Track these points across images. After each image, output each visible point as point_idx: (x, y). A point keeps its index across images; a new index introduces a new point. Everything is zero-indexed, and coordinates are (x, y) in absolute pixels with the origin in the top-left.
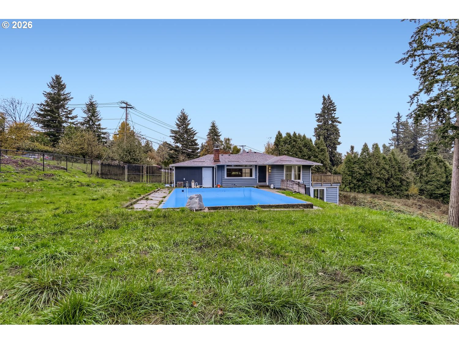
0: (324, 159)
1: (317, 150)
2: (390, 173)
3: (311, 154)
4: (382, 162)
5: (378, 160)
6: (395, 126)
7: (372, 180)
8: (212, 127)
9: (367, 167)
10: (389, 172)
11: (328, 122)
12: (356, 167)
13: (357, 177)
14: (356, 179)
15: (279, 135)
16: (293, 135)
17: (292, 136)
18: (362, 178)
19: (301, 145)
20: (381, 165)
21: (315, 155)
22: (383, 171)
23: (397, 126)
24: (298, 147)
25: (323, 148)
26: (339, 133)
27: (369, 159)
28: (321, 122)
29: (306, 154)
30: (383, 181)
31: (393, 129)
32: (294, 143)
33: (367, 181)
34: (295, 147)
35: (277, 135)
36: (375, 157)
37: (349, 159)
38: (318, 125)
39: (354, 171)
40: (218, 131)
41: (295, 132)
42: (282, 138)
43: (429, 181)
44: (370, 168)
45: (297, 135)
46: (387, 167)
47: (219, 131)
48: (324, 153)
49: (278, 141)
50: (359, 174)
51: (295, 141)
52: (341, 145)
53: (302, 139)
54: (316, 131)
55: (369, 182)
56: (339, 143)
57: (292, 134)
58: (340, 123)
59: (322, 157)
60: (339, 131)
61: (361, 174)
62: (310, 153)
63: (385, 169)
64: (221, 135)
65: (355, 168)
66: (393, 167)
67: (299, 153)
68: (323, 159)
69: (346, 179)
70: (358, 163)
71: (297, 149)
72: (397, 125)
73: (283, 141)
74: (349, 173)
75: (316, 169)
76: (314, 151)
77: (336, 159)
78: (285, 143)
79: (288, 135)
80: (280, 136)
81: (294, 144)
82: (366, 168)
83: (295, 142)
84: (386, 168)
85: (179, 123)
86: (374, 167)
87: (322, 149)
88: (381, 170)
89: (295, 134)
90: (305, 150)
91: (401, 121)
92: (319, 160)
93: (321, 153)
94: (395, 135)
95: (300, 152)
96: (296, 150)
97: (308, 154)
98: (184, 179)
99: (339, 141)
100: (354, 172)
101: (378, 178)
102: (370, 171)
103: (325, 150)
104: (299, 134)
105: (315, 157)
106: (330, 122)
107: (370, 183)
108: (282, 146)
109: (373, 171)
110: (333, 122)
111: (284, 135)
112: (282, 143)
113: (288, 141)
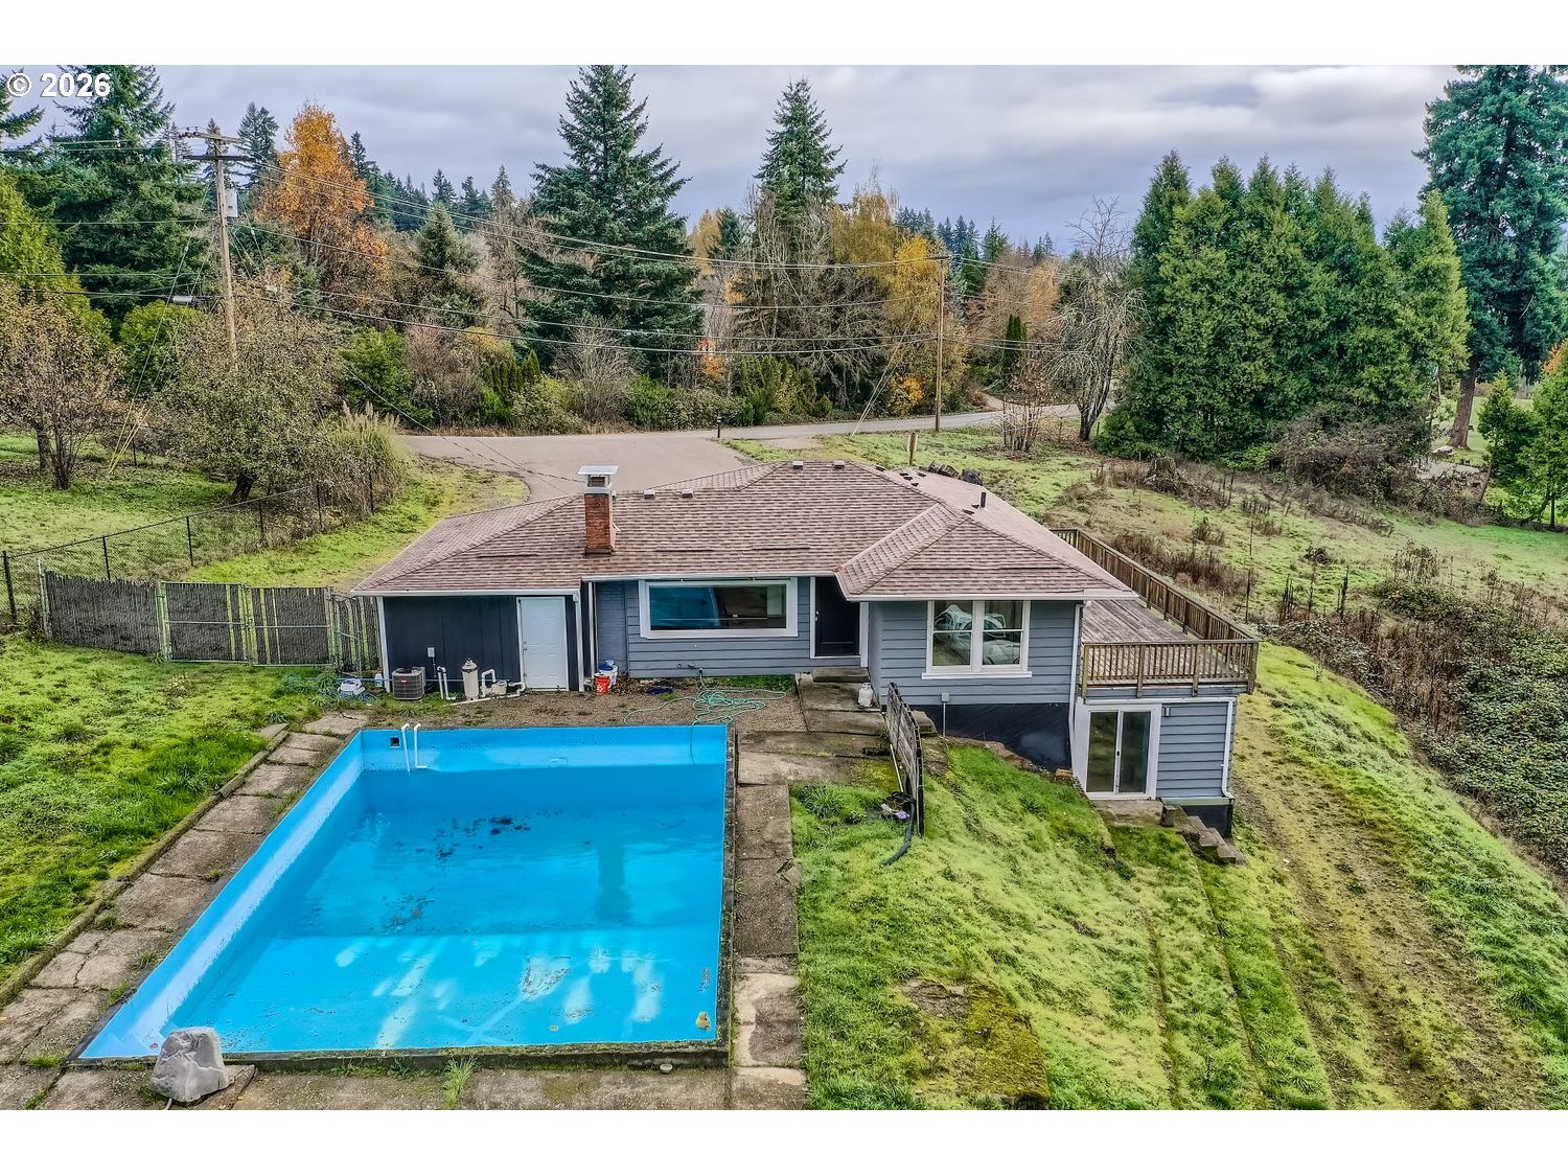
0: (1430, 336)
1: (1393, 276)
3: (1356, 304)
15: (1172, 178)
16: (1253, 185)
17: (1246, 186)
19: (1294, 250)
21: (1378, 310)
24: (1273, 263)
25: (1435, 261)
29: (1318, 300)
32: (1253, 236)
34: (1258, 261)
35: (1156, 187)
38: (1453, 89)
40: (822, 144)
41: (1263, 168)
42: (1182, 202)
45: (1281, 180)
47: (830, 143)
48: (1435, 294)
49: (1161, 218)
51: (1259, 223)
53: (1308, 206)
57: (1246, 176)
59: (1421, 320)
62: (1347, 295)
64: (839, 169)
67: (1277, 298)
68: (1428, 330)
71: (1268, 271)
73: (1187, 224)
76: (1374, 282)
78: (1198, 231)
79: (1226, 181)
80: (1177, 187)
81: (1249, 244)
83: (1263, 228)
87: (1426, 269)
89: (1263, 180)
90: (1320, 277)
92: (1398, 337)
93: (1418, 298)
95: (1289, 291)
96: (1263, 277)
97: (1332, 302)
98: (431, 652)
103: (1445, 279)
104: (1289, 179)
105: (1375, 324)
108: (1179, 254)
111: (1200, 182)
112: (1179, 239)
113: (1217, 225)
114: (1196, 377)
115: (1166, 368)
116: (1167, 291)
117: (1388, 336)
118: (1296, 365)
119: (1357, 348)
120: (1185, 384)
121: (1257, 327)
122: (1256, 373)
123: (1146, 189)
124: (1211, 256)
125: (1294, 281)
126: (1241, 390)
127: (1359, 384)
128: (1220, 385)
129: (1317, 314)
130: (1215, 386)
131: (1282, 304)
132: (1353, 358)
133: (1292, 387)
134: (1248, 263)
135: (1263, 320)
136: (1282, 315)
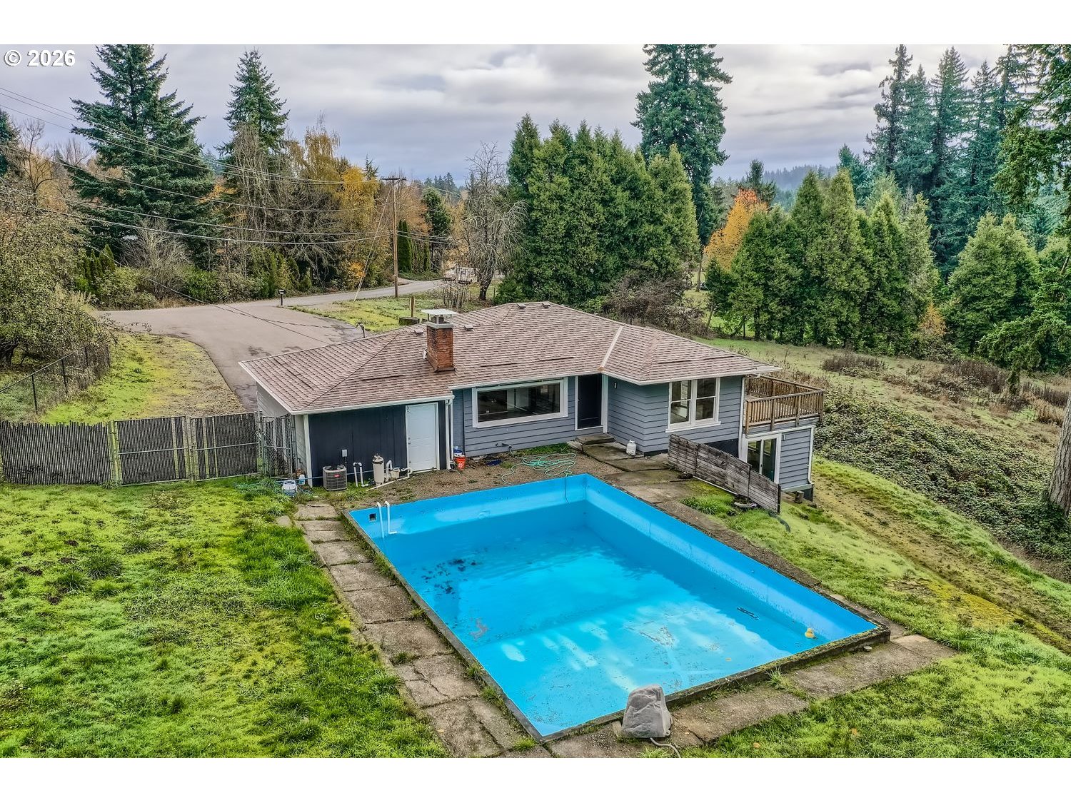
1: (659, 194)
2: (876, 274)
3: (641, 211)
4: (855, 237)
5: (845, 232)
6: (888, 92)
7: (823, 300)
8: (244, 79)
9: (811, 255)
10: (872, 272)
11: (687, 77)
12: (779, 255)
13: (780, 290)
14: (776, 295)
15: (527, 132)
16: (577, 137)
17: (574, 139)
18: (795, 292)
19: (606, 178)
20: (852, 248)
21: (652, 214)
22: (859, 271)
23: (894, 92)
24: (595, 186)
25: (679, 186)
26: (722, 118)
27: (820, 227)
28: (661, 72)
29: (622, 209)
30: (855, 302)
31: (882, 101)
32: (583, 169)
33: (810, 302)
34: (587, 184)
35: (519, 135)
36: (838, 221)
37: (758, 228)
38: (652, 86)
39: (772, 268)
40: (272, 98)
41: (583, 127)
42: (537, 146)
43: (974, 299)
44: (822, 259)
45: (592, 135)
46: (869, 255)
47: (278, 97)
48: (681, 205)
49: (525, 156)
50: (787, 277)
51: (584, 161)
52: (725, 162)
53: (608, 152)
54: (643, 108)
55: (814, 307)
56: (721, 158)
57: (574, 132)
58: (726, 79)
59: (676, 220)
60: (723, 113)
61: (792, 279)
62: (635, 205)
63: (863, 261)
64: (285, 116)
65: (776, 259)
66: (886, 256)
67: (599, 207)
68: (679, 226)
69: (746, 296)
70: (786, 240)
71: (593, 191)
72: (896, 89)
73: (543, 160)
74: (756, 276)
75: (655, 266)
76: (649, 198)
77: (707, 216)
78: (549, 163)
79: (559, 133)
80: (532, 136)
81: (581, 174)
82: (810, 259)
83: (587, 164)
84: (865, 258)
85: (111, 72)
86: (832, 256)
87: (675, 190)
88: (852, 267)
89: (583, 134)
91: (907, 78)
92: (665, 230)
93: (672, 207)
94: (884, 123)
95: (604, 203)
96: (590, 194)
97: (629, 209)
98: (345, 453)
99: (720, 150)
100: (773, 272)
101: (846, 295)
102: (821, 269)
103: (684, 196)
104: (597, 135)
105: (652, 223)
106: (694, 76)
107: (818, 310)
108: (540, 179)
109: (830, 269)
110: (703, 75)
111: (545, 135)
112: (540, 170)
113: (561, 161)
114: (556, 256)
115: (538, 252)
116: (535, 202)
117: (660, 230)
118: (610, 248)
119: (644, 237)
120: (549, 261)
121: (589, 225)
122: (591, 253)
123: (513, 137)
124: (560, 180)
125: (607, 197)
126: (582, 264)
127: (646, 259)
128: (570, 261)
129: (621, 216)
130: (567, 262)
131: (602, 211)
132: (642, 243)
133: (612, 261)
134: (581, 185)
135: (591, 220)
136: (602, 218)
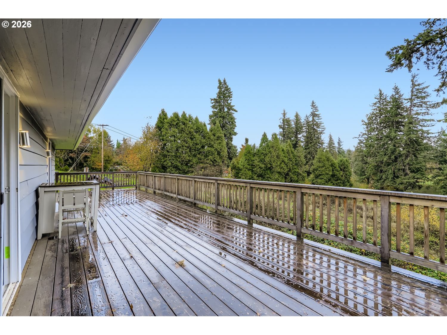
0: (221, 150)
1: (212, 137)
2: (289, 166)
3: (205, 143)
4: (281, 153)
5: (278, 152)
6: (282, 122)
7: (272, 175)
9: (267, 159)
10: (287, 166)
11: (224, 109)
12: (256, 160)
13: (257, 172)
14: (256, 174)
15: (163, 115)
16: (182, 116)
17: (180, 117)
18: (262, 173)
19: (192, 130)
20: (281, 157)
22: (283, 165)
23: (283, 122)
24: (188, 132)
25: (220, 135)
26: (235, 123)
27: (269, 151)
28: (216, 108)
29: (198, 142)
30: (283, 176)
31: (280, 124)
32: (183, 126)
33: (267, 176)
34: (184, 132)
35: (160, 115)
36: (275, 148)
37: (248, 150)
38: (213, 112)
39: (254, 164)
41: (184, 112)
42: (166, 119)
43: (320, 175)
44: (271, 161)
45: (187, 116)
46: (286, 160)
48: (220, 141)
49: (162, 122)
50: (259, 167)
51: (184, 124)
52: (237, 135)
53: (194, 121)
54: (210, 118)
55: (269, 178)
56: (235, 134)
57: (180, 115)
58: (236, 111)
59: (219, 146)
60: (235, 120)
61: (261, 168)
62: (204, 141)
63: (284, 162)
65: (255, 161)
66: (291, 161)
67: (189, 140)
68: (220, 148)
69: (245, 174)
70: (258, 155)
72: (283, 120)
73: (168, 123)
74: (248, 167)
75: (211, 162)
76: (209, 138)
77: (232, 151)
78: (171, 125)
79: (176, 115)
80: (165, 116)
81: (182, 128)
82: (267, 161)
83: (185, 125)
84: (285, 161)
86: (274, 160)
87: (218, 136)
88: (281, 164)
89: (184, 114)
90: (197, 136)
91: (286, 118)
92: (215, 150)
93: (217, 142)
94: (281, 130)
95: (192, 139)
96: (186, 135)
97: (201, 142)
99: (235, 131)
100: (254, 165)
101: (279, 173)
102: (271, 165)
104: (189, 116)
105: (210, 147)
106: (226, 110)
107: (271, 178)
108: (166, 130)
109: (274, 164)
110: (229, 110)
111: (170, 115)
112: (166, 126)
113: (175, 123)
114: (173, 158)
115: (165, 156)
116: (164, 138)
117: (213, 149)
118: (195, 156)
119: (207, 152)
120: (170, 160)
121: (186, 146)
122: (186, 157)
123: (158, 116)
124: (174, 130)
125: (192, 137)
126: (183, 161)
127: (208, 160)
128: (178, 160)
129: (198, 144)
130: (177, 160)
131: (191, 141)
132: (206, 154)
133: (195, 160)
134: (182, 132)
135: (187, 145)
136: (191, 144)
